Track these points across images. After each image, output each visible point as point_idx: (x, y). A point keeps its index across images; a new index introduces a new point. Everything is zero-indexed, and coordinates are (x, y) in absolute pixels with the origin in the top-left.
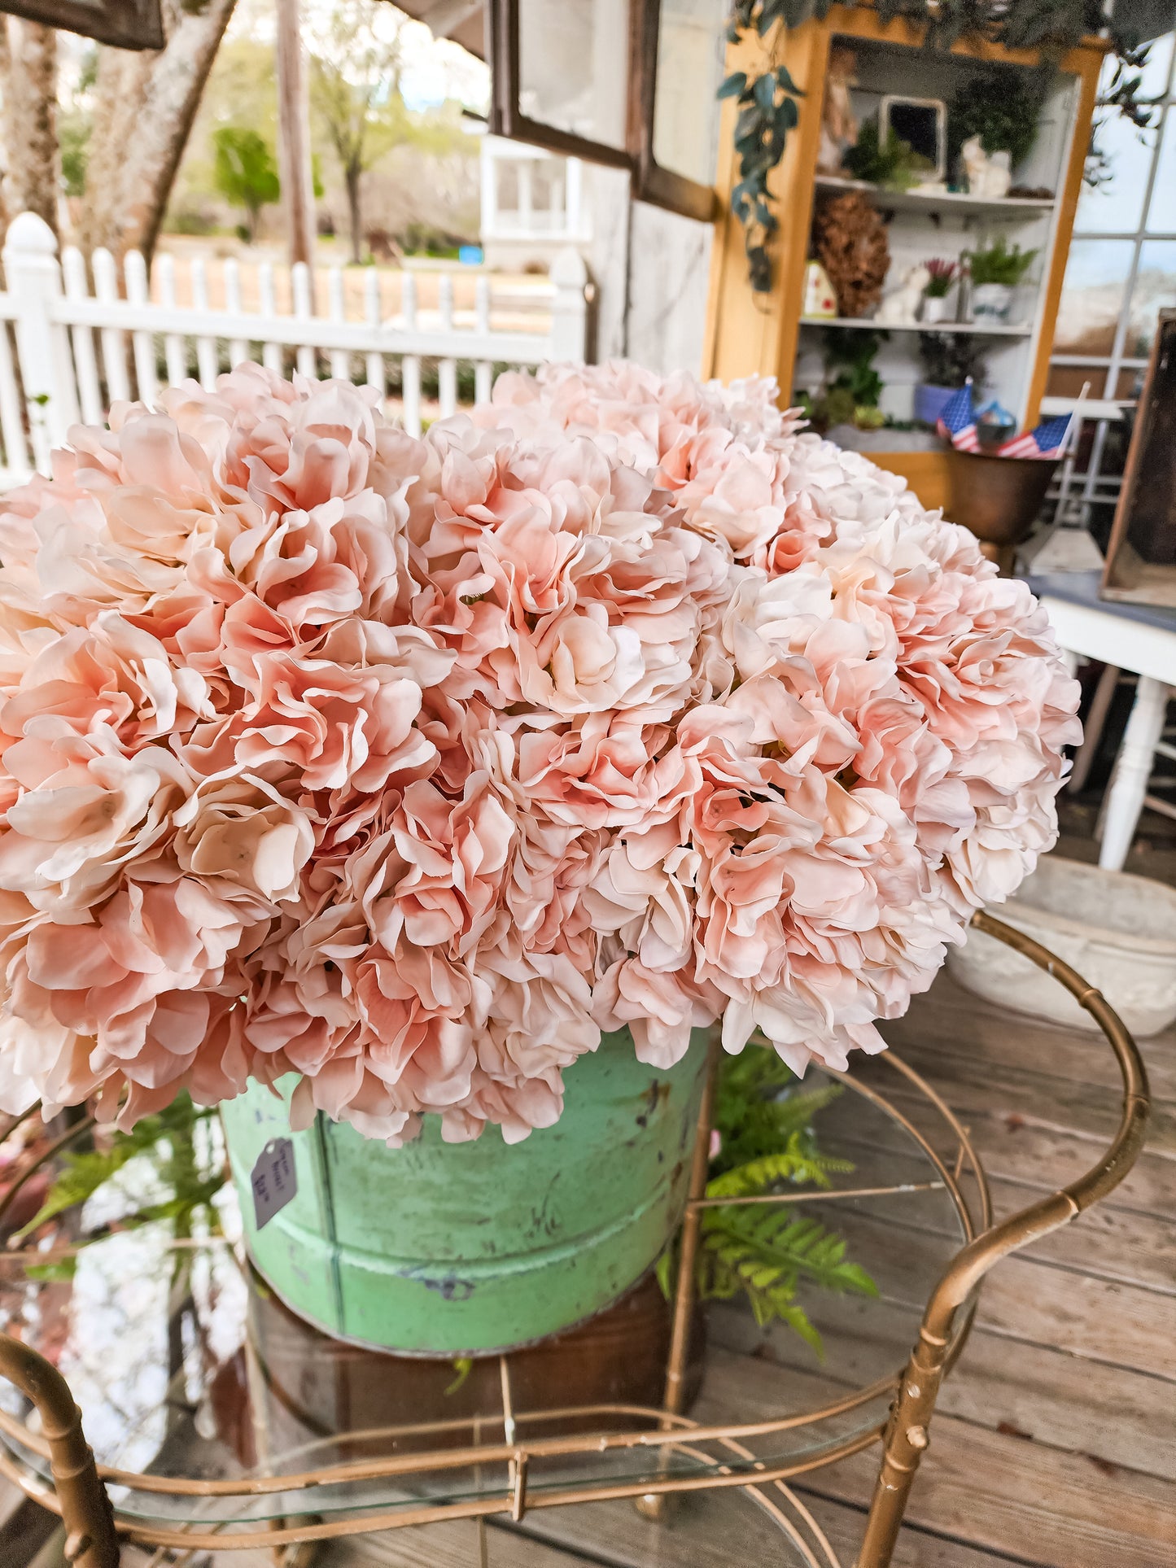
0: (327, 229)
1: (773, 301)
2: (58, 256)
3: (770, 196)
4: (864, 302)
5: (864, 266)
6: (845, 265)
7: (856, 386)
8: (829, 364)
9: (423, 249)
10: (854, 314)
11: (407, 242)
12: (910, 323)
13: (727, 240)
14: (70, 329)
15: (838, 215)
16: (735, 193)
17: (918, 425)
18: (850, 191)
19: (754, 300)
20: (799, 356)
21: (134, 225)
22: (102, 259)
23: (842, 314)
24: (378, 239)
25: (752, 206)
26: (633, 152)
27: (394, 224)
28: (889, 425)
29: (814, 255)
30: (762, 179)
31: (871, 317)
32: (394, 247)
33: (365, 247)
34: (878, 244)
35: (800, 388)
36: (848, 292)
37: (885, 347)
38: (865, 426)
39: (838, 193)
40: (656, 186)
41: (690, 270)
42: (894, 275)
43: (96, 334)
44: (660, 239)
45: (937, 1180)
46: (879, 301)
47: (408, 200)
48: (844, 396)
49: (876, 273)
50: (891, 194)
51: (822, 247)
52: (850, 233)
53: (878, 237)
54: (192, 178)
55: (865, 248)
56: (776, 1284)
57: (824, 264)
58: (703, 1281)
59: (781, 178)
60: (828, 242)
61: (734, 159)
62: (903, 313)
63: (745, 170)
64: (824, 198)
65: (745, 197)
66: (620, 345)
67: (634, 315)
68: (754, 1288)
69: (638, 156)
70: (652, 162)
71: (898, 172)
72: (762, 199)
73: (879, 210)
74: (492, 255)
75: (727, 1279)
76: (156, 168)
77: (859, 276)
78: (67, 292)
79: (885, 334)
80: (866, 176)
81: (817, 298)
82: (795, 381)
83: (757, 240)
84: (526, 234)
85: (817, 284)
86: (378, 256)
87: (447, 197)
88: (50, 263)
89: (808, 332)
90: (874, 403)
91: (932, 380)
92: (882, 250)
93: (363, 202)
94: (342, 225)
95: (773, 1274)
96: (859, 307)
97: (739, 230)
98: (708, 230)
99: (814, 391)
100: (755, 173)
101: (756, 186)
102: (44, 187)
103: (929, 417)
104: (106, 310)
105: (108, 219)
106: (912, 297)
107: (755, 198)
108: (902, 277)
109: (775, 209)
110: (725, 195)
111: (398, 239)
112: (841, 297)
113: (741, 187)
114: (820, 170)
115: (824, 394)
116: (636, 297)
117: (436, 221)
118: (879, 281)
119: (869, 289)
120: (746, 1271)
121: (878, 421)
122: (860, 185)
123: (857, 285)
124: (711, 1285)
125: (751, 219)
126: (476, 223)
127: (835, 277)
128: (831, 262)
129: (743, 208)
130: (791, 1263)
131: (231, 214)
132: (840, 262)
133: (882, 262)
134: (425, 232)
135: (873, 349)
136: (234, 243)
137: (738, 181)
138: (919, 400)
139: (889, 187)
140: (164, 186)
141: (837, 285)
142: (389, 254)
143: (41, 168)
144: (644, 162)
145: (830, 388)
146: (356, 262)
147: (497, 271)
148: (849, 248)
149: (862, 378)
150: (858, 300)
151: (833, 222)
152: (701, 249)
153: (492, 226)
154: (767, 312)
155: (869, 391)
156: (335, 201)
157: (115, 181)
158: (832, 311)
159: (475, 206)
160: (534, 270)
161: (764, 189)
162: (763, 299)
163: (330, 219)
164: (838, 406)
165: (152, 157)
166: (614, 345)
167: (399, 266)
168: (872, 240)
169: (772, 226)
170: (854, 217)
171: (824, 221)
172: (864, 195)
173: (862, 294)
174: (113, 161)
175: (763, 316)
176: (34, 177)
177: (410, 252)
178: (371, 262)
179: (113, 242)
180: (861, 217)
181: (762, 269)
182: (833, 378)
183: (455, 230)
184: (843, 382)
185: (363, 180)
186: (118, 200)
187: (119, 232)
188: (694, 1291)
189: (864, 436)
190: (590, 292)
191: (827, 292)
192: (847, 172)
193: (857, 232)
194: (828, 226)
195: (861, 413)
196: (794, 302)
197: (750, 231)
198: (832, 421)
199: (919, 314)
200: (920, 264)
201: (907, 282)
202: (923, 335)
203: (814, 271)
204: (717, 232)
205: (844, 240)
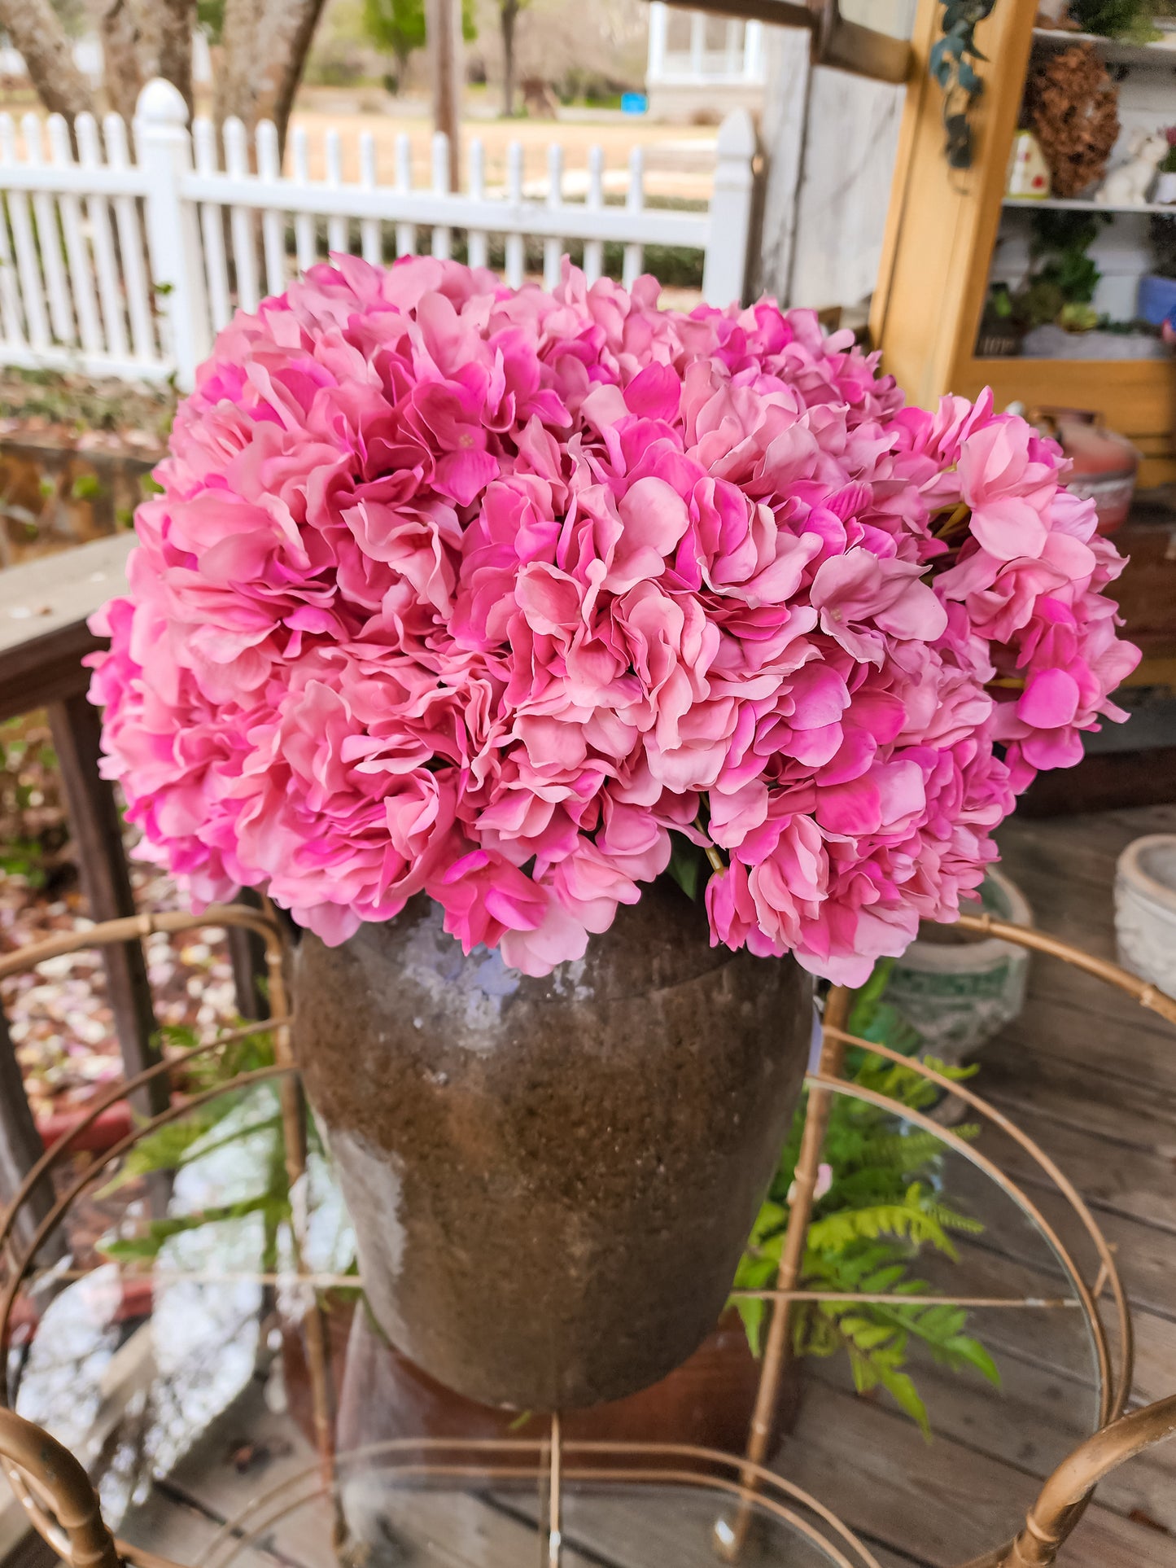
0: (479, 77)
1: (972, 180)
2: (189, 127)
3: (976, 54)
4: (1084, 180)
5: (1087, 137)
6: (1064, 136)
7: (1066, 278)
8: (1035, 252)
9: (581, 98)
10: (1071, 195)
11: (564, 89)
12: (1139, 204)
13: (922, 106)
14: (199, 206)
15: (1059, 76)
16: (935, 50)
17: (1139, 327)
18: (1076, 44)
19: (950, 177)
20: (999, 243)
21: (269, 87)
22: (234, 128)
23: (1057, 191)
24: (533, 88)
25: (954, 65)
26: (814, 8)
27: (551, 69)
28: (1104, 326)
29: (1026, 123)
30: (968, 35)
31: (1090, 197)
32: (549, 95)
33: (518, 96)
34: (1106, 109)
35: (998, 279)
36: (1065, 166)
37: (1105, 231)
38: (1073, 328)
39: (1061, 48)
40: (840, 47)
41: (876, 138)
42: (1124, 146)
43: (226, 212)
44: (844, 99)
45: (1071, 1297)
46: (1102, 176)
47: (568, 41)
48: (1050, 292)
49: (1101, 145)
50: (1129, 47)
51: (1037, 115)
52: (1071, 98)
53: (1107, 101)
54: (338, 22)
55: (1090, 112)
56: (881, 1346)
57: (1037, 134)
58: (798, 1335)
59: (991, 34)
60: (1044, 107)
61: (936, 10)
62: (1131, 192)
63: (947, 25)
64: (1043, 54)
65: (947, 56)
66: (789, 225)
67: (808, 190)
68: (856, 1348)
69: (821, 11)
70: (837, 19)
71: (1136, 21)
72: (967, 57)
73: (1109, 66)
74: (657, 104)
75: (827, 1335)
76: (293, 23)
77: (1080, 148)
78: (197, 165)
79: (1108, 217)
80: (1097, 28)
81: (1026, 175)
82: (992, 271)
83: (958, 107)
84: (696, 78)
85: (1027, 157)
86: (532, 107)
87: (610, 38)
88: (180, 134)
89: (1012, 215)
90: (1088, 298)
91: (1161, 271)
92: (1111, 116)
93: (518, 45)
94: (495, 72)
95: (879, 1334)
96: (1078, 185)
97: (937, 94)
98: (901, 91)
99: (1015, 283)
100: (961, 26)
101: (960, 42)
102: (179, 47)
103: (1153, 317)
104: (236, 186)
105: (243, 81)
106: (1143, 173)
107: (958, 57)
108: (1132, 148)
109: (981, 69)
110: (923, 51)
111: (555, 88)
112: (1055, 174)
113: (943, 43)
114: (1041, 21)
115: (1027, 289)
116: (811, 169)
117: (600, 66)
118: (1105, 154)
119: (1092, 162)
120: (849, 1327)
121: (1090, 322)
122: (1089, 38)
123: (1076, 159)
124: (807, 1340)
125: (952, 82)
126: (642, 66)
127: (1050, 151)
128: (1047, 132)
129: (944, 67)
130: (900, 1327)
131: (377, 61)
132: (1057, 131)
133: (1109, 130)
134: (584, 80)
135: (1092, 234)
136: (380, 95)
137: (940, 36)
138: (1144, 293)
139: (1125, 40)
140: (302, 43)
141: (1051, 159)
142: (543, 104)
143: (176, 26)
144: (827, 18)
145: (1033, 280)
146: (508, 114)
147: (662, 122)
148: (1071, 113)
149: (1075, 269)
150: (1076, 176)
151: (1053, 83)
152: (892, 111)
153: (660, 70)
154: (964, 192)
155: (1083, 284)
156: (489, 43)
157: (252, 38)
158: (1043, 190)
159: (641, 47)
160: (704, 120)
161: (970, 48)
162: (961, 177)
163: (482, 64)
164: (1042, 303)
165: (290, 12)
166: (783, 226)
167: (554, 118)
168: (1099, 105)
169: (976, 89)
170: (1078, 78)
171: (1041, 82)
172: (1096, 47)
173: (1082, 170)
174: (249, 14)
175: (958, 198)
176: (168, 35)
177: (567, 101)
178: (523, 115)
179: (247, 108)
180: (1086, 78)
181: (961, 142)
182: (1039, 267)
183: (618, 75)
184: (1051, 273)
185: (520, 20)
186: (254, 59)
187: (254, 96)
188: (788, 1346)
189: (1072, 339)
190: (758, 165)
191: (1039, 167)
192: (1074, 24)
193: (1081, 96)
194: (1047, 88)
195: (1069, 312)
196: (997, 180)
197: (950, 96)
198: (1034, 320)
199: (1150, 193)
200: (1159, 133)
201: (1138, 154)
202: (1155, 218)
203: (1025, 142)
204: (910, 97)
205: (1065, 105)
